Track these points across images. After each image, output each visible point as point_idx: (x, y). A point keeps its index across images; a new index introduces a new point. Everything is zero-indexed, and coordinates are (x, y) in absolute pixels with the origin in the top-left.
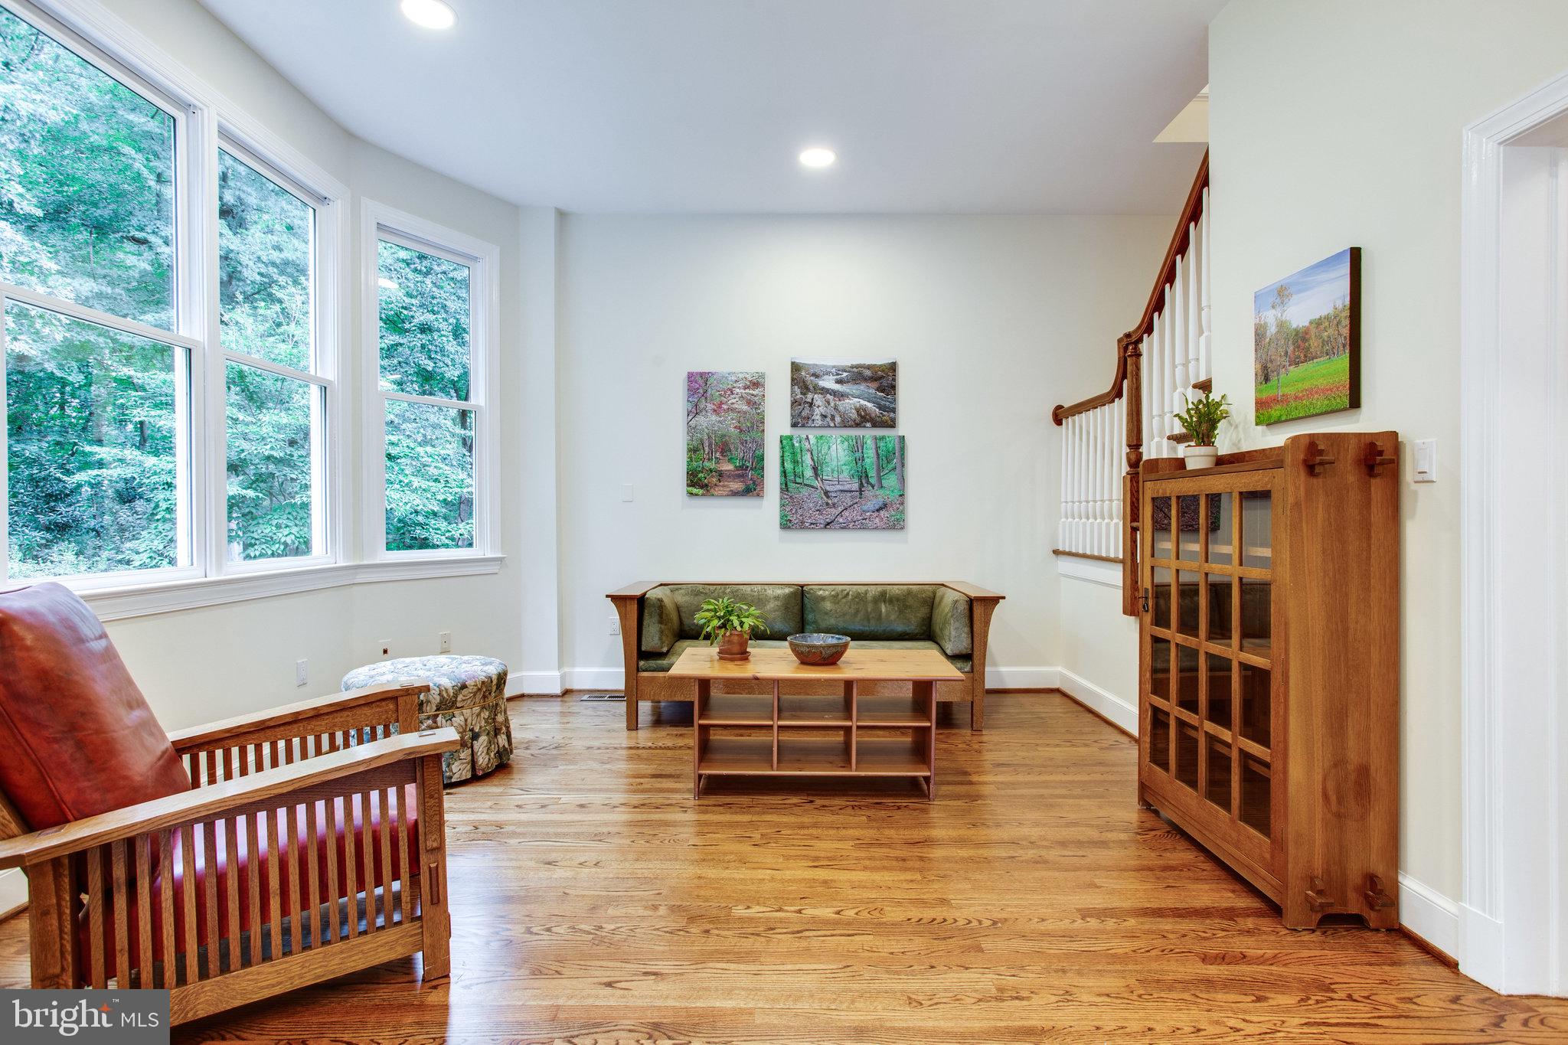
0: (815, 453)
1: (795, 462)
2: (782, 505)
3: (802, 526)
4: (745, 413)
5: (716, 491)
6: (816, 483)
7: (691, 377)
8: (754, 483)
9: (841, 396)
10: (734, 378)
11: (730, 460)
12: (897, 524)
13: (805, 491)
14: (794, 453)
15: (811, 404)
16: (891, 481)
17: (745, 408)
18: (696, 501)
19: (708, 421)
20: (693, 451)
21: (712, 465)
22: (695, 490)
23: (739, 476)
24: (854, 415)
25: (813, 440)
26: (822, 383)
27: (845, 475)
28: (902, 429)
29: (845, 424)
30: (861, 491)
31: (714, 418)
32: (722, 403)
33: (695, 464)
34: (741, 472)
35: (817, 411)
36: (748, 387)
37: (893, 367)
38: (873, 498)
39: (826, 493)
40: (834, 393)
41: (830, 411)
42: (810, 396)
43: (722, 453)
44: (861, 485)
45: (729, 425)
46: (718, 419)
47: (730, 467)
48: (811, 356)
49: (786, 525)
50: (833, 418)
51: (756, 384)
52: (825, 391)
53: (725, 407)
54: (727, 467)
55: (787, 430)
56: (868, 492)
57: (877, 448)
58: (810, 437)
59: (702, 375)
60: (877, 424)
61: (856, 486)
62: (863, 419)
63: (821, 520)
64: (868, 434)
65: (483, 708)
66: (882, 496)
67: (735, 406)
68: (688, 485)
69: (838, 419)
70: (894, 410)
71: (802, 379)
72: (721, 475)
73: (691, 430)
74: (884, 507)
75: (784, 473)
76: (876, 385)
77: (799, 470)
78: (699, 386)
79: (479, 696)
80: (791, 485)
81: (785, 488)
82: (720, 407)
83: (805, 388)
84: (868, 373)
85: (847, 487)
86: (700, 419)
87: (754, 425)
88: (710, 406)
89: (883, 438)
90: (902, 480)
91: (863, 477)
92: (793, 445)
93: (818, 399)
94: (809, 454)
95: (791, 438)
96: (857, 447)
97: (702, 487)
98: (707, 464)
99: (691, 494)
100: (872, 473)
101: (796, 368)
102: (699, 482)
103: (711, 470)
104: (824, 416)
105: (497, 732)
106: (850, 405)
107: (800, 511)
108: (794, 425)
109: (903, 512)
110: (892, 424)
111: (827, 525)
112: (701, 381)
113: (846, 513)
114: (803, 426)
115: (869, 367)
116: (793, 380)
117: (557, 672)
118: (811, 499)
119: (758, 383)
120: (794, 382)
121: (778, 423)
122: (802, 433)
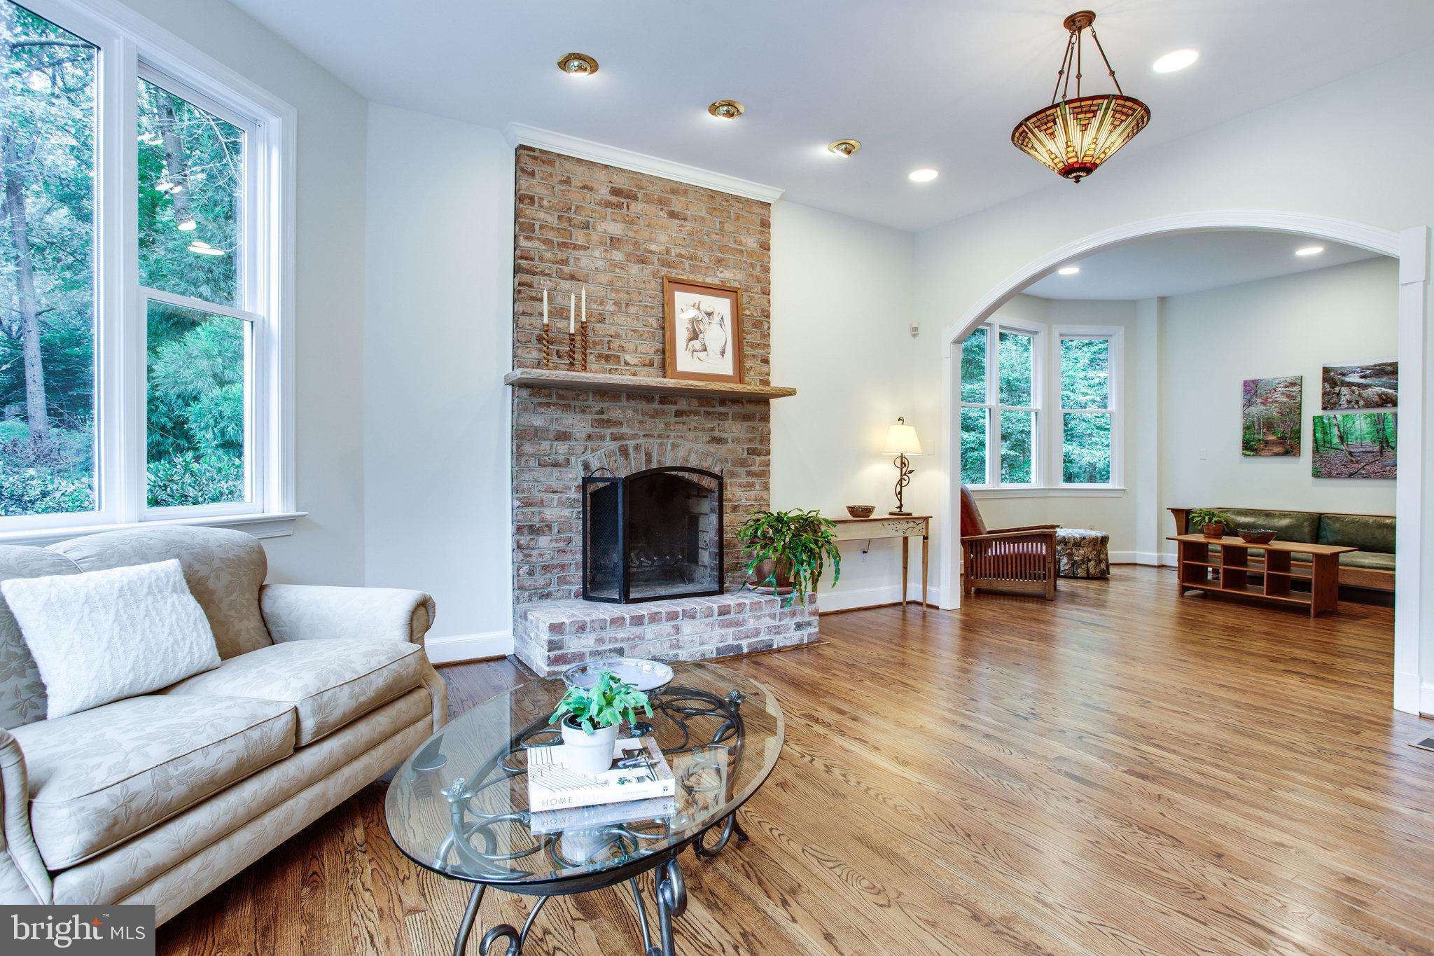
0: (1341, 427)
1: (1325, 433)
2: (1314, 462)
3: (1329, 475)
4: (1285, 403)
5: (1263, 453)
6: (1342, 447)
7: (1246, 383)
8: (1292, 447)
9: (1363, 386)
10: (1277, 382)
11: (1273, 434)
13: (1332, 452)
14: (1324, 428)
15: (1338, 394)
17: (1285, 400)
18: (1248, 459)
19: (1257, 410)
20: (1247, 428)
21: (1261, 437)
22: (1248, 453)
23: (1280, 443)
24: (1377, 399)
25: (1339, 418)
26: (1347, 379)
27: (1366, 441)
29: (1365, 406)
31: (1262, 407)
32: (1267, 398)
33: (1248, 437)
34: (1282, 441)
35: (1343, 398)
36: (1288, 387)
39: (1349, 453)
42: (1337, 389)
43: (1268, 429)
44: (1382, 448)
45: (1274, 411)
46: (1265, 408)
47: (1274, 438)
48: (1336, 362)
49: (1317, 474)
50: (1357, 402)
51: (1293, 384)
52: (1350, 384)
53: (1270, 400)
54: (1271, 438)
55: (1320, 413)
56: (1389, 453)
58: (1337, 416)
59: (1253, 381)
62: (1385, 401)
63: (1346, 471)
65: (1093, 550)
67: (1278, 399)
68: (1243, 450)
69: (1360, 403)
71: (1332, 378)
72: (1267, 443)
73: (1246, 416)
75: (1315, 441)
77: (1328, 438)
78: (1252, 390)
79: (1092, 544)
80: (1321, 449)
81: (1316, 450)
82: (1266, 400)
83: (1333, 383)
84: (1389, 369)
86: (1253, 410)
87: (1294, 410)
88: (1259, 400)
91: (1384, 442)
92: (1323, 422)
93: (1345, 390)
94: (1336, 428)
95: (1321, 418)
96: (1378, 421)
97: (1253, 451)
98: (1256, 436)
99: (1245, 455)
101: (1326, 371)
102: (1250, 447)
103: (1259, 440)
104: (1346, 402)
105: (1100, 562)
106: (1372, 392)
107: (1328, 466)
108: (1324, 408)
111: (1351, 475)
112: (1253, 385)
113: (1368, 467)
114: (1332, 409)
116: (1324, 379)
117: (1156, 554)
118: (1337, 459)
119: (1297, 383)
120: (1325, 380)
121: (1312, 405)
122: (1331, 413)
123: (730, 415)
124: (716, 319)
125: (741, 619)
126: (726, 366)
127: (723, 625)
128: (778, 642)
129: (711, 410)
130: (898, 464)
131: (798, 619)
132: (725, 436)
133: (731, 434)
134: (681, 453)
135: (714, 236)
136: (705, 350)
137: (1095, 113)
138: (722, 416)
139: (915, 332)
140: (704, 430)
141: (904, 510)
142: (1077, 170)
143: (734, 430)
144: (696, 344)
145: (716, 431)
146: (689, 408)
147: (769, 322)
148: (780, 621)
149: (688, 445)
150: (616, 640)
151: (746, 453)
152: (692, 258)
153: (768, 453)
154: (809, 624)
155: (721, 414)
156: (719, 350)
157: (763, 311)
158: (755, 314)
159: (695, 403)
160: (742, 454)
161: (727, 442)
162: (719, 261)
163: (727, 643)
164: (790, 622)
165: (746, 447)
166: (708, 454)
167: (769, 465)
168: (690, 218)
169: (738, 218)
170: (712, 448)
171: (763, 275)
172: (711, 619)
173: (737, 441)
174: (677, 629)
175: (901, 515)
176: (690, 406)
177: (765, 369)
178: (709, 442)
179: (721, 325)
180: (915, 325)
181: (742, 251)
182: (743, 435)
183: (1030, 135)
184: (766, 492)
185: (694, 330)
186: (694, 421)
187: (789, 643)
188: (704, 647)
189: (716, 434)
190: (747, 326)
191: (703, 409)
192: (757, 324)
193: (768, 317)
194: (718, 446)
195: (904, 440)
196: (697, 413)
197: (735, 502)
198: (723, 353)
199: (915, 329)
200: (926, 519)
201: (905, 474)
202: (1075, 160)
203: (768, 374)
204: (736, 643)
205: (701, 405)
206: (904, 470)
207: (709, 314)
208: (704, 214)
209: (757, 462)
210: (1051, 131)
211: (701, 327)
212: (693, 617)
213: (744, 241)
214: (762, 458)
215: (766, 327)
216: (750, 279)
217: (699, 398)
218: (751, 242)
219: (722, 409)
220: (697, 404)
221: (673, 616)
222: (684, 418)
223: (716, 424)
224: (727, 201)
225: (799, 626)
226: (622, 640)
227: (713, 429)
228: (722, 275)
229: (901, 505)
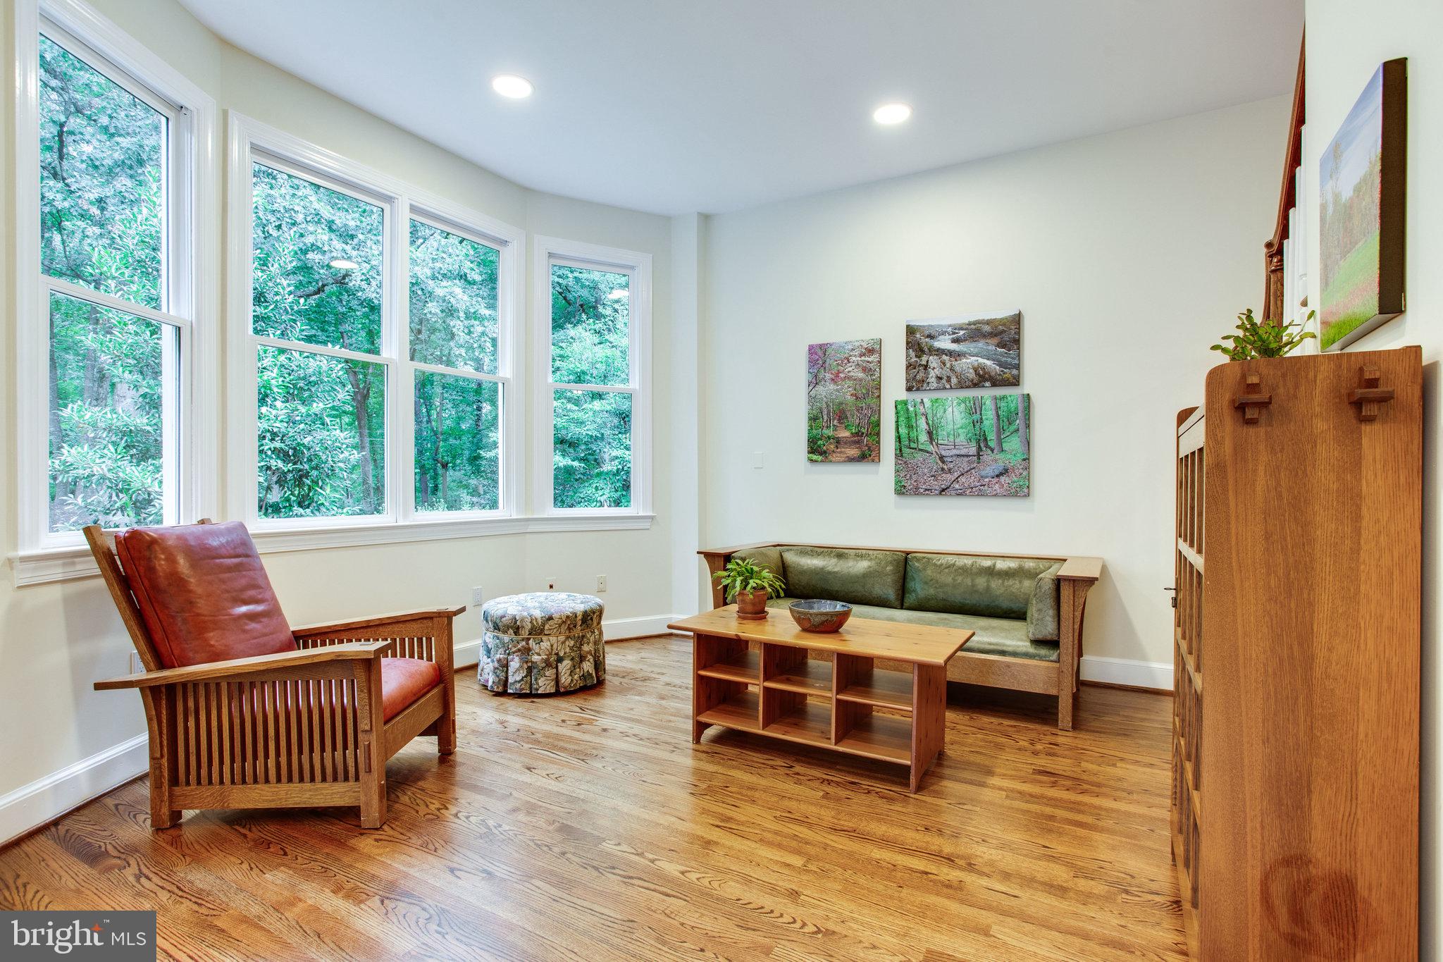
0: (930, 417)
1: (910, 427)
2: (897, 471)
3: (916, 492)
4: (861, 380)
5: (834, 457)
6: (930, 448)
7: (812, 350)
8: (869, 449)
9: (959, 356)
10: (850, 347)
11: (846, 427)
12: (1019, 491)
13: (919, 457)
14: (908, 418)
15: (926, 367)
16: (1012, 444)
17: (861, 375)
18: (815, 468)
19: (826, 390)
20: (813, 419)
21: (831, 433)
22: (815, 457)
23: (855, 443)
25: (927, 403)
26: (937, 344)
27: (962, 439)
28: (1028, 387)
29: (963, 384)
30: (980, 456)
31: (832, 387)
32: (839, 372)
33: (814, 432)
34: (857, 439)
35: (932, 374)
36: (864, 355)
37: (1016, 319)
38: (993, 462)
39: (941, 458)
41: (945, 372)
42: (924, 358)
43: (839, 420)
44: (979, 449)
45: (847, 393)
46: (836, 387)
47: (847, 434)
48: (922, 319)
49: (901, 491)
50: (948, 379)
51: (871, 351)
52: (940, 352)
53: (842, 375)
54: (844, 434)
55: (903, 395)
56: (988, 457)
57: (998, 409)
58: (925, 401)
59: (821, 346)
60: (997, 382)
61: (973, 451)
62: (984, 379)
63: (936, 485)
64: (988, 394)
66: (1003, 460)
67: (852, 374)
68: (809, 453)
69: (955, 380)
70: (1018, 368)
71: (917, 343)
72: (838, 441)
73: (812, 399)
74: (1004, 472)
75: (899, 439)
76: (996, 340)
77: (913, 435)
78: (819, 357)
80: (905, 450)
81: (899, 454)
82: (837, 375)
83: (919, 350)
84: (987, 329)
85: (963, 451)
86: (822, 390)
87: (872, 392)
88: (828, 376)
89: (1002, 397)
90: (1027, 444)
91: (981, 440)
92: (908, 409)
93: (934, 361)
94: (924, 418)
95: (905, 403)
96: (974, 410)
97: (821, 454)
98: (826, 432)
99: (811, 461)
100: (992, 436)
101: (911, 330)
102: (818, 449)
103: (829, 438)
104: (939, 378)
106: (967, 364)
107: (914, 477)
108: (909, 389)
109: (1028, 477)
110: (1014, 382)
111: (943, 491)
112: (820, 353)
113: (961, 480)
114: (918, 389)
115: (988, 323)
116: (908, 343)
118: (925, 466)
119: (873, 350)
120: (909, 345)
121: (894, 386)
122: (917, 396)
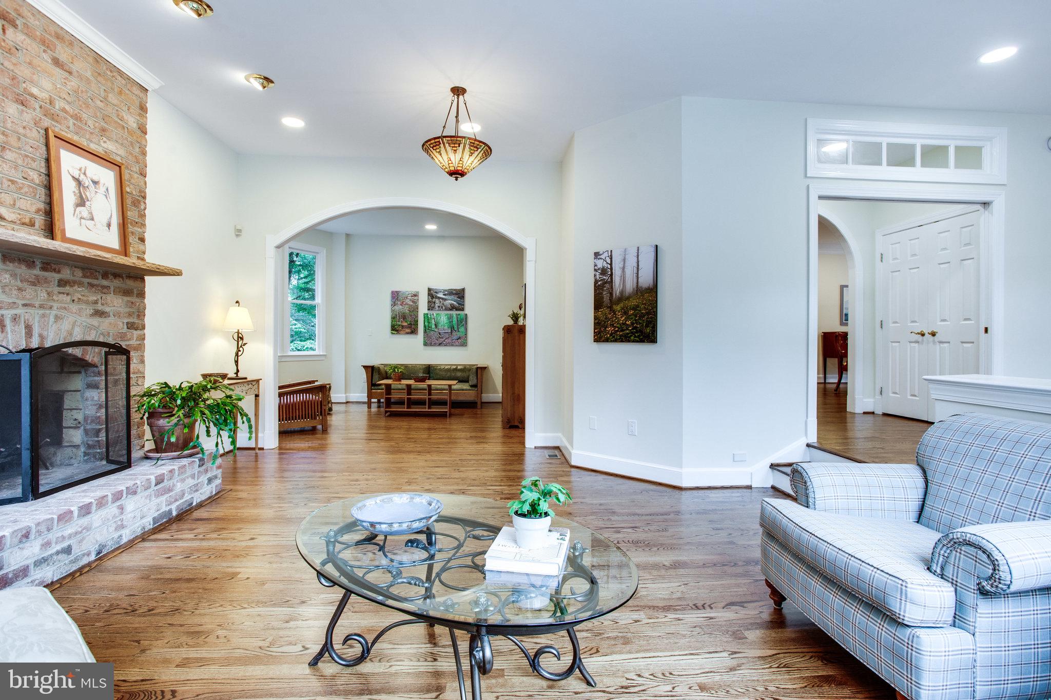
0: (436, 319)
1: (429, 323)
2: (424, 337)
3: (431, 345)
4: (412, 305)
5: (402, 332)
6: (436, 330)
7: (393, 293)
8: (414, 329)
9: (445, 300)
10: (408, 293)
11: (406, 322)
12: (464, 344)
13: (432, 332)
14: (428, 319)
15: (434, 303)
16: (462, 329)
17: (412, 303)
18: (394, 335)
19: (398, 308)
20: (393, 318)
21: (400, 323)
22: (394, 332)
24: (449, 306)
25: (435, 315)
26: (438, 295)
27: (446, 327)
28: (466, 311)
29: (446, 309)
30: (451, 333)
31: (400, 307)
33: (394, 323)
34: (410, 326)
35: (437, 305)
36: (413, 297)
37: (463, 290)
38: (456, 335)
39: (440, 333)
40: (442, 299)
41: (441, 305)
42: (434, 300)
43: (403, 319)
44: (452, 331)
45: (406, 310)
46: (402, 307)
47: (407, 324)
48: (435, 286)
49: (425, 344)
50: (442, 307)
51: (415, 295)
52: (439, 298)
54: (405, 324)
55: (426, 311)
56: (454, 333)
57: (457, 318)
58: (434, 313)
59: (396, 292)
60: (457, 309)
61: (450, 331)
62: (453, 308)
63: (438, 342)
64: (454, 313)
66: (459, 334)
67: (408, 303)
68: (391, 330)
69: (444, 308)
70: (463, 305)
71: (432, 294)
72: (403, 327)
73: (393, 311)
74: (459, 338)
75: (425, 326)
76: (457, 296)
77: (430, 325)
78: (395, 296)
80: (427, 330)
81: (425, 332)
82: (403, 303)
83: (433, 297)
84: (454, 292)
85: (447, 331)
86: (397, 308)
87: (415, 309)
88: (399, 303)
89: (459, 315)
90: (466, 329)
91: (452, 328)
92: (428, 316)
93: (437, 301)
94: (434, 319)
95: (427, 314)
96: (450, 318)
97: (396, 331)
98: (398, 323)
99: (392, 333)
100: (455, 327)
101: (429, 290)
102: (395, 329)
103: (399, 325)
104: (439, 307)
106: (448, 303)
107: (430, 339)
108: (429, 310)
109: (466, 340)
110: (463, 310)
111: (440, 344)
112: (396, 294)
113: (446, 340)
114: (432, 310)
115: (455, 290)
117: (344, 395)
118: (434, 335)
119: (416, 295)
120: (429, 294)
121: (423, 309)
122: (431, 312)
123: (112, 289)
124: (102, 190)
125: (172, 484)
126: (112, 240)
127: (159, 494)
128: (197, 498)
129: (95, 282)
130: (236, 338)
131: (209, 475)
132: (107, 309)
133: (112, 308)
134: (65, 325)
135: (99, 103)
136: (92, 219)
137: (478, 149)
138: (104, 289)
139: (238, 233)
140: (87, 302)
141: (240, 375)
142: (457, 174)
143: (115, 303)
144: (83, 211)
145: (99, 304)
146: (72, 278)
147: (145, 203)
148: (198, 479)
149: (72, 319)
150: (63, 538)
151: (125, 327)
152: (77, 118)
153: (143, 328)
154: (216, 477)
155: (104, 287)
156: (105, 222)
157: (140, 191)
158: (134, 193)
159: (79, 273)
160: (123, 328)
161: (109, 316)
162: (103, 130)
163: (161, 511)
164: (204, 479)
165: (126, 321)
166: (91, 328)
167: (144, 339)
168: (75, 73)
169: (120, 93)
170: (95, 321)
171: (141, 157)
172: (149, 491)
173: (117, 315)
174: (121, 508)
175: (239, 379)
176: (74, 276)
177: (141, 247)
178: (92, 315)
179: (106, 196)
180: (239, 227)
181: (123, 127)
182: (124, 310)
183: (442, 145)
184: (141, 365)
185: (81, 197)
186: (78, 292)
187: (204, 498)
188: (144, 521)
189: (99, 307)
190: (128, 201)
191: (86, 280)
192: (136, 203)
193: (144, 198)
194: (100, 320)
195: (240, 319)
196: (80, 284)
197: (116, 375)
198: (109, 225)
199: (240, 231)
200: (258, 381)
201: (241, 347)
202: (461, 169)
203: (144, 253)
204: (167, 509)
205: (85, 276)
206: (240, 343)
207: (95, 183)
208: (89, 74)
209: (135, 336)
210: (455, 149)
211: (88, 194)
212: (135, 493)
213: (125, 117)
214: (139, 332)
215: (142, 207)
216: (130, 157)
217: (83, 269)
218: (132, 122)
219: (105, 283)
220: (81, 275)
221: (118, 496)
222: (68, 288)
223: (99, 297)
224: (111, 71)
225: (210, 481)
226: (70, 537)
227: (96, 302)
228: (105, 145)
229: (238, 371)
